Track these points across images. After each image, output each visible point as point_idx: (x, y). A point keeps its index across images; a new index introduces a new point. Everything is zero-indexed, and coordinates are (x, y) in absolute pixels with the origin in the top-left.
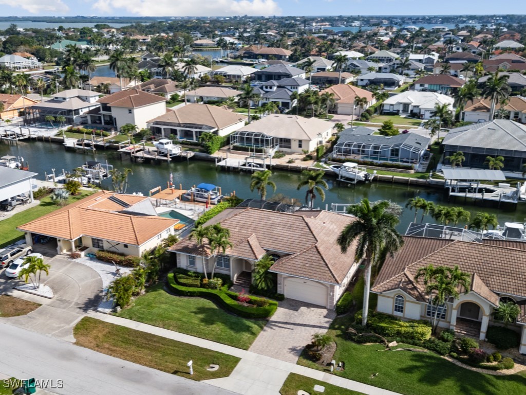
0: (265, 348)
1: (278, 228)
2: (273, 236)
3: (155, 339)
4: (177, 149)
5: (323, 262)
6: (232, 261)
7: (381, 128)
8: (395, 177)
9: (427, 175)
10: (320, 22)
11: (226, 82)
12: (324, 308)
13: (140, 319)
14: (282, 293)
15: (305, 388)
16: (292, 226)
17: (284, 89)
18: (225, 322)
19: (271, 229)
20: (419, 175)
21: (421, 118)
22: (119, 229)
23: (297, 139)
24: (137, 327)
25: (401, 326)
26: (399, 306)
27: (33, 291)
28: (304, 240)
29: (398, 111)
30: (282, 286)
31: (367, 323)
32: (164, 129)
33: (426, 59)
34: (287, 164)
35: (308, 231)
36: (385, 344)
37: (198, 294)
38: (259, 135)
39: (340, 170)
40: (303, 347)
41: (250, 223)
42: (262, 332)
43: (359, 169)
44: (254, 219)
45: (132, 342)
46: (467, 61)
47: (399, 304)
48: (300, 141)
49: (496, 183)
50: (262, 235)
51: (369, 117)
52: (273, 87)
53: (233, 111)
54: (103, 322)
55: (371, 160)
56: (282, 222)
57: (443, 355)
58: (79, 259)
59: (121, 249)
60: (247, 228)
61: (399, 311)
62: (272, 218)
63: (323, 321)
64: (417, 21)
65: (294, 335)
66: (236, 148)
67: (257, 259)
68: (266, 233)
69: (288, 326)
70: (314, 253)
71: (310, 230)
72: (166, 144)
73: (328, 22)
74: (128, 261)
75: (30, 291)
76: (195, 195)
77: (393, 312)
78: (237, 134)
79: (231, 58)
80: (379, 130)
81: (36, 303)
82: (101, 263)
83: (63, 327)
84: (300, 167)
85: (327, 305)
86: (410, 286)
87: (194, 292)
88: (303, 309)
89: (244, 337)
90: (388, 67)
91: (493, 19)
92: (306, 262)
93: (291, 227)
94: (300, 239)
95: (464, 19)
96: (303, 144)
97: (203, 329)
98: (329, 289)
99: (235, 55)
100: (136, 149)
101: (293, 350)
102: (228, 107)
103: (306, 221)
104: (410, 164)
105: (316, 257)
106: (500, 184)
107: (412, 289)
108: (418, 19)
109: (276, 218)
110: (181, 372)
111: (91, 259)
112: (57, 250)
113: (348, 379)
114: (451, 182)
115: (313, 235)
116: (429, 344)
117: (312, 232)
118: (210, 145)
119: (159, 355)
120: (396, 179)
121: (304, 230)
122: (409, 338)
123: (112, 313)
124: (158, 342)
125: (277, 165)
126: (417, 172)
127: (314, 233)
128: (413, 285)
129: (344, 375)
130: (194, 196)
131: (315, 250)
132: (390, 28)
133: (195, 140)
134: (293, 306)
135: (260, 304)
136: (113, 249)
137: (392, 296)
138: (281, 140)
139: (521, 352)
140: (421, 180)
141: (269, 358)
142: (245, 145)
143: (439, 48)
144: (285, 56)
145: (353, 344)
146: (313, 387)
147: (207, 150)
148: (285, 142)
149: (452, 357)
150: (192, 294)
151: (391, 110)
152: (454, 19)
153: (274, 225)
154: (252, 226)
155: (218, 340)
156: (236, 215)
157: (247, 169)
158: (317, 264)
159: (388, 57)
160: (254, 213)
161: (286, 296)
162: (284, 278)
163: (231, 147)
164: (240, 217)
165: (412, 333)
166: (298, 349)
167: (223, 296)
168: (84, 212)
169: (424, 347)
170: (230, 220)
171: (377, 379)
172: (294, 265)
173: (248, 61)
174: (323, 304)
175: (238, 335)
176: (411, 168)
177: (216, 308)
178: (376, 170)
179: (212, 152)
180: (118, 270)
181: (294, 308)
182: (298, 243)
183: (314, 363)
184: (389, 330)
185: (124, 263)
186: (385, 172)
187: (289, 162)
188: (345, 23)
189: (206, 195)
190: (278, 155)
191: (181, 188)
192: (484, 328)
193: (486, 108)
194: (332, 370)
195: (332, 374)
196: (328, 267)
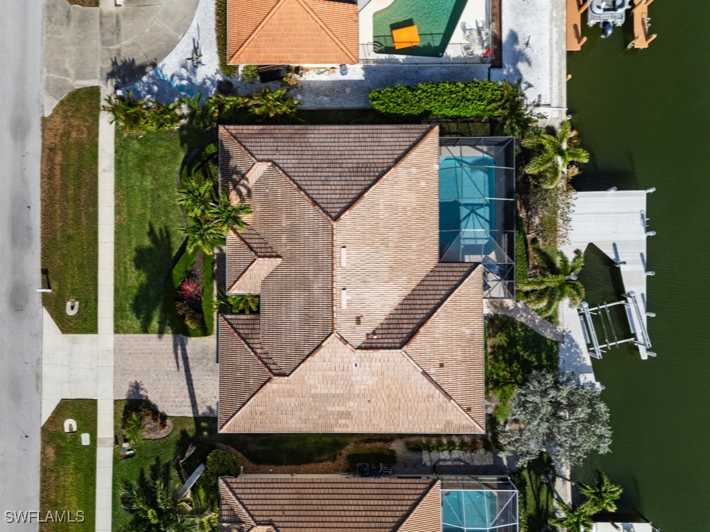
0: (128, 352)
40: (147, 397)
42: (155, 336)
65: (166, 378)
69: (181, 363)
83: (68, 75)
101: (137, 387)
146: (85, 432)
166: (141, 392)
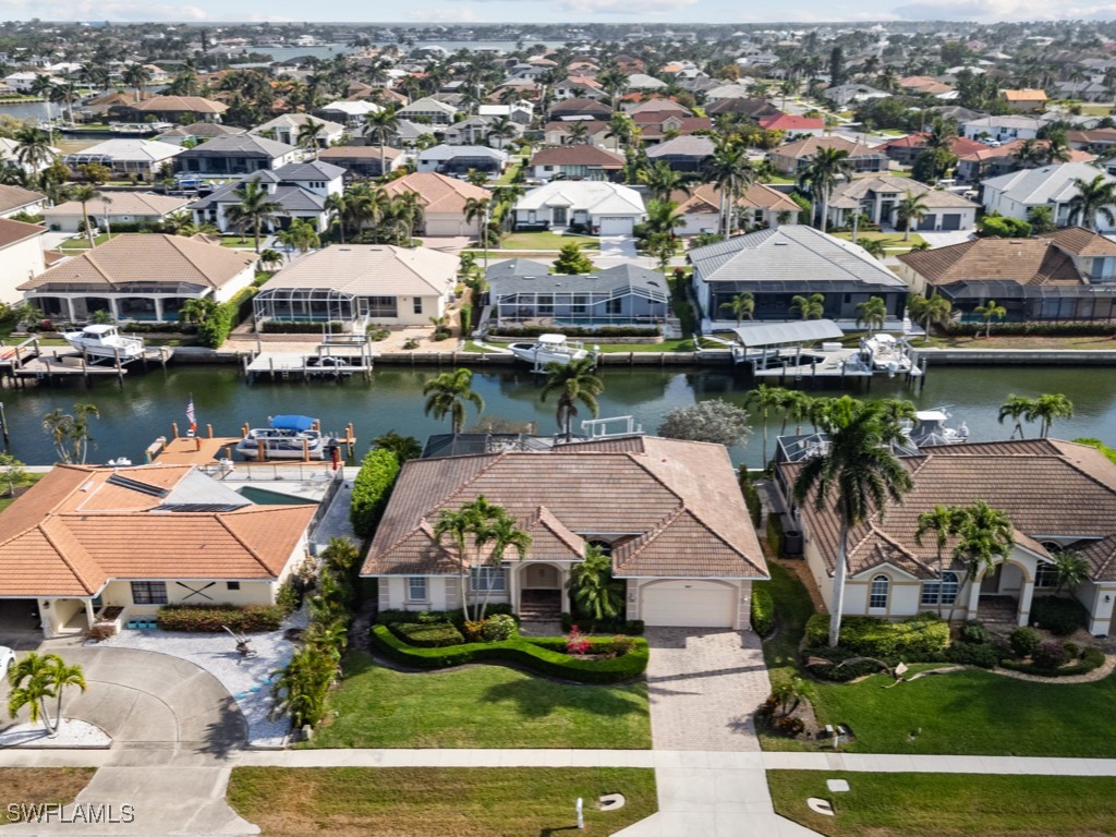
0: (681, 735)
1: (587, 485)
2: (586, 505)
3: (443, 776)
4: (134, 345)
5: (714, 540)
6: (516, 571)
7: (558, 259)
8: (635, 354)
9: (689, 342)
10: (226, 37)
11: (112, 179)
12: (730, 629)
13: (375, 741)
14: (637, 618)
15: (813, 791)
16: (614, 476)
17: (296, 190)
18: (571, 703)
19: (574, 490)
20: (676, 344)
21: (594, 233)
22: (202, 548)
23: (409, 296)
24: (379, 760)
25: (902, 633)
26: (879, 597)
27: (45, 741)
28: (653, 501)
29: (547, 222)
30: (637, 604)
31: (841, 642)
32: (74, 301)
33: (514, 113)
34: (407, 352)
35: (652, 481)
36: (888, 672)
37: (471, 658)
38: (324, 295)
39: (536, 353)
40: (751, 715)
41: (523, 485)
42: (652, 705)
43: (569, 345)
44: (528, 476)
45: (393, 797)
46: (593, 115)
47: (879, 592)
48: (417, 300)
49: (818, 344)
50: (560, 505)
51: (497, 238)
52: (270, 185)
53: (221, 244)
54: (290, 770)
55: (576, 326)
56: (589, 471)
57: (991, 667)
58: (113, 638)
59: (221, 595)
60: (521, 497)
61: (878, 605)
62: (564, 466)
63: (746, 657)
64: (427, 35)
66: (269, 328)
67: (579, 556)
68: (566, 500)
70: (688, 524)
71: (656, 479)
72: (103, 335)
73: (243, 37)
74: (255, 619)
75: (36, 743)
76: (268, 444)
77: (867, 610)
78: (270, 296)
79: (76, 121)
80: (555, 263)
81: (74, 769)
82: (180, 637)
83: (197, 806)
84: (437, 356)
85: (736, 622)
86: (896, 554)
87: (462, 656)
88: (691, 641)
89: (630, 723)
90: (457, 132)
91: (567, 31)
92: (683, 545)
93: (613, 480)
94: (644, 501)
95: (517, 33)
96: (424, 305)
97: (535, 729)
98: (740, 589)
99: (86, 115)
100: (23, 356)
101: (736, 725)
102: (209, 238)
103: (640, 462)
104: (653, 327)
105: (697, 533)
106: (825, 344)
107: (900, 559)
108: (427, 31)
109: (573, 466)
110: (556, 830)
111: (146, 633)
112: (42, 629)
113: (872, 753)
114: (745, 352)
115: (667, 488)
116: (955, 655)
117: (662, 484)
118: (213, 326)
119: (476, 807)
120: (637, 357)
121: (644, 481)
122: (920, 653)
123: (294, 744)
124: (455, 781)
125: (384, 356)
126: (668, 340)
127: (667, 484)
128: (900, 551)
129: (862, 748)
130: (265, 447)
131: (689, 518)
132: (391, 50)
133: (160, 320)
134: (669, 640)
135: (620, 650)
136: (196, 599)
137: (867, 580)
138: (372, 300)
139: (1094, 632)
140: (683, 354)
141: (703, 753)
142: (292, 319)
143: (526, 91)
144: (212, 114)
145: (835, 686)
146: (825, 786)
147: (209, 340)
148: (383, 305)
149: (1007, 667)
150: (456, 661)
151: (532, 221)
152: (496, 31)
153: (578, 480)
154: (530, 490)
155: (580, 743)
156: (483, 472)
157: (322, 372)
158: (706, 545)
159: (439, 113)
160: (521, 462)
161: (646, 624)
162: (642, 587)
163: (259, 326)
164: (494, 476)
165: (924, 640)
166: (744, 721)
167: (532, 650)
168: (80, 523)
169: (952, 661)
170: (474, 485)
171: (921, 740)
172: (662, 556)
173: (125, 128)
174: (725, 624)
175: (616, 722)
176: (656, 333)
177: (527, 678)
178: (598, 344)
179: (219, 342)
180: (241, 645)
181: (674, 642)
182: (645, 511)
183: (793, 741)
184: (884, 645)
185: (246, 626)
186: (611, 347)
187: (407, 347)
188: (282, 39)
189: (294, 441)
190: (379, 334)
191: (211, 434)
192: (1026, 605)
193: (710, 206)
194: (836, 744)
195: (840, 752)
196: (731, 548)
